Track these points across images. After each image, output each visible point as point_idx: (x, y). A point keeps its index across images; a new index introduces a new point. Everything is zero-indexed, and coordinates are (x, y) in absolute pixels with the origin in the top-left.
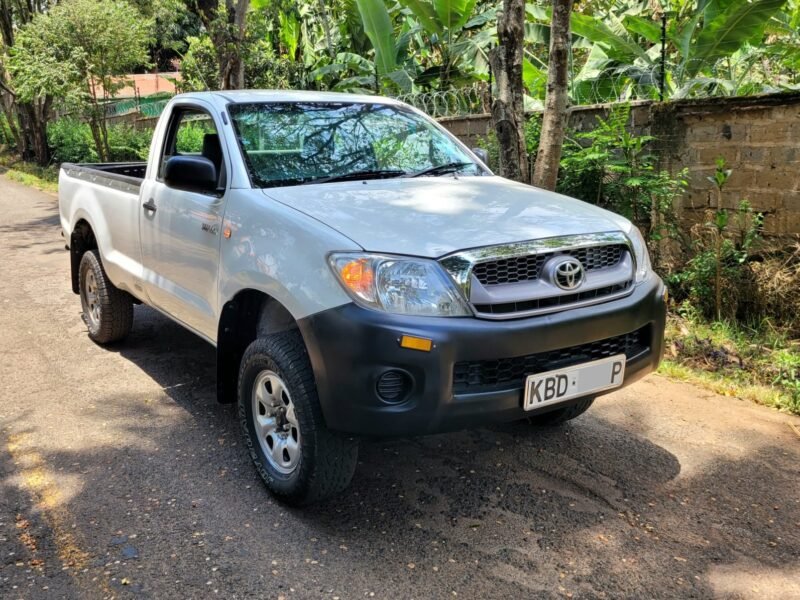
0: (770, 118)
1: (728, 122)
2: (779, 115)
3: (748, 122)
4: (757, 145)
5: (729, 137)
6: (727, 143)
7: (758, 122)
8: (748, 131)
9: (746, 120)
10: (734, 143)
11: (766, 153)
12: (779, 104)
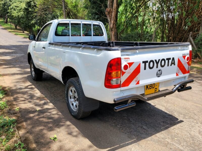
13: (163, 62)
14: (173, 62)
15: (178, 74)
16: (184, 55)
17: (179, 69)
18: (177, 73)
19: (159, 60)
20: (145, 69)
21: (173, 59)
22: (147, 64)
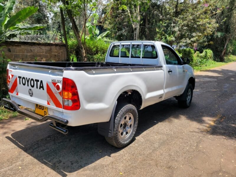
0: (21, 47)
1: (10, 48)
2: (23, 47)
3: (15, 48)
4: (18, 54)
5: (10, 51)
6: (10, 53)
7: (17, 48)
8: (15, 50)
9: (14, 47)
10: (12, 53)
11: (21, 56)
12: (24, 44)
13: (32, 82)
14: (41, 86)
15: (50, 103)
16: (53, 80)
17: (49, 97)
18: (49, 101)
19: (29, 79)
20: (20, 84)
21: (41, 82)
22: (21, 79)
